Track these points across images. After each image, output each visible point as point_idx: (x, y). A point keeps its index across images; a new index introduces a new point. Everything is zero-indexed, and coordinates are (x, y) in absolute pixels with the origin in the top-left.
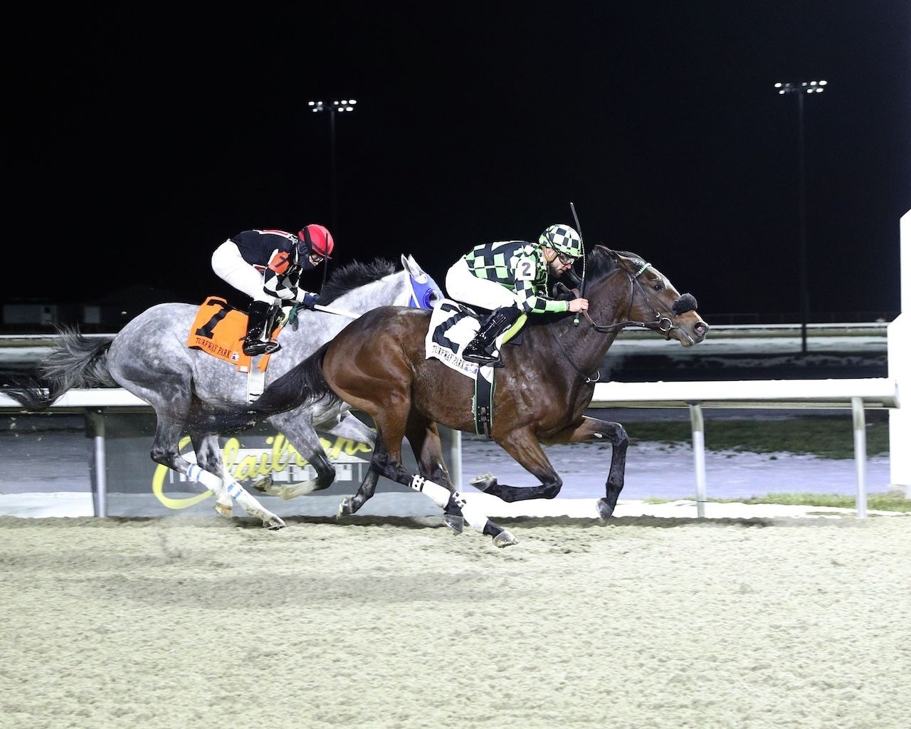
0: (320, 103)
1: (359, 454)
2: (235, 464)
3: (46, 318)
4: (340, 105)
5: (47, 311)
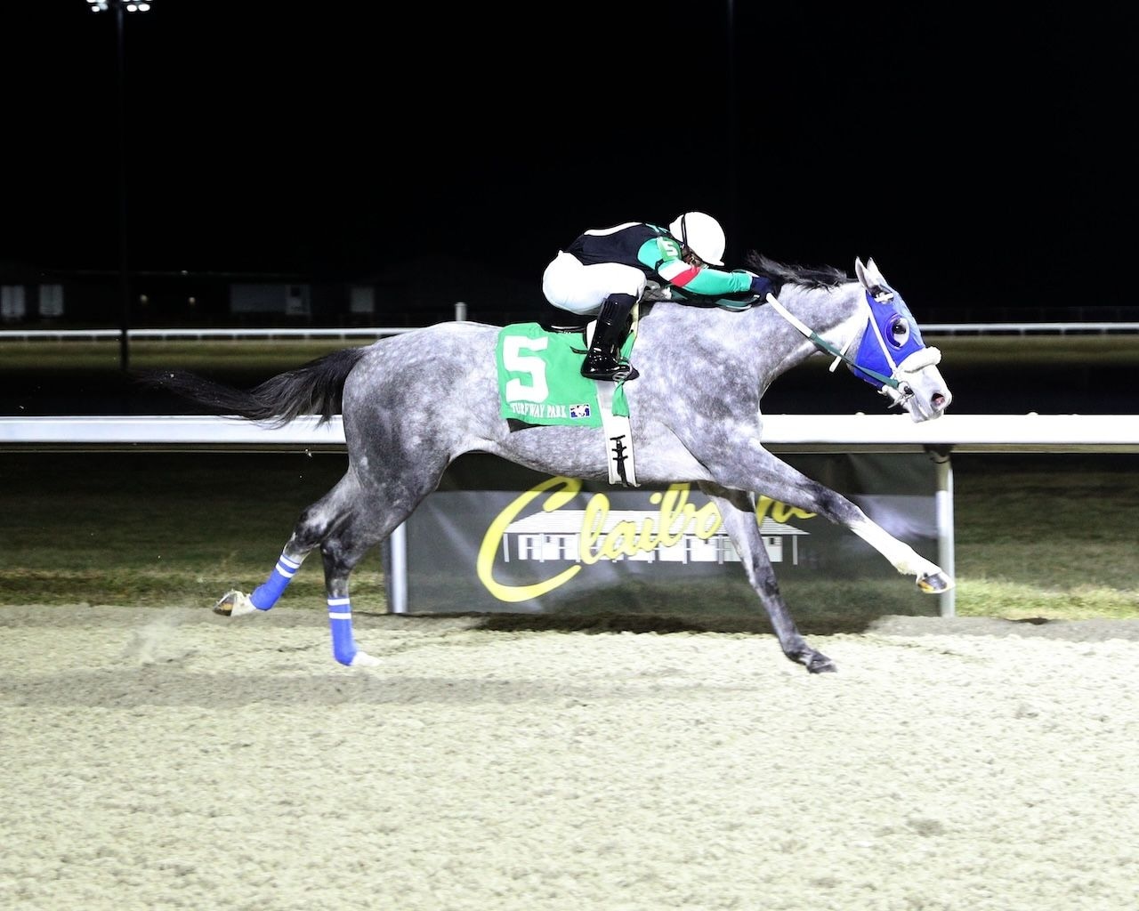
1: (793, 521)
2: (602, 534)
3: (293, 305)
5: (295, 293)
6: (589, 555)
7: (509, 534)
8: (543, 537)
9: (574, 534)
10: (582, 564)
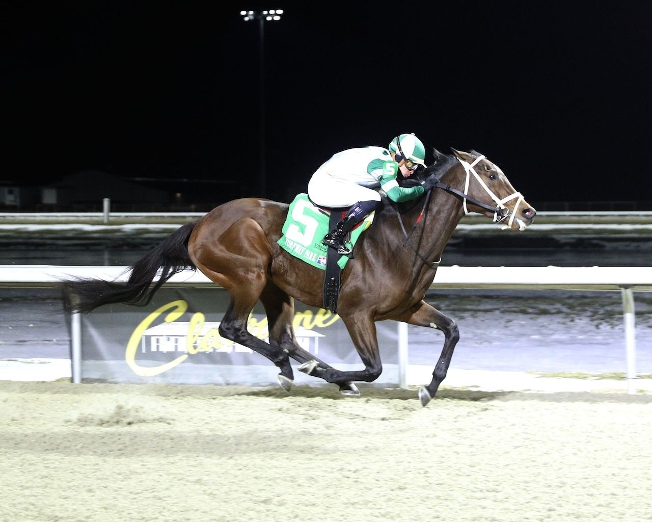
0: (251, 13)
1: (316, 329)
2: (200, 336)
3: (9, 199)
4: (269, 15)
5: (11, 192)
6: (192, 348)
7: (146, 336)
8: (165, 338)
9: (183, 336)
10: (188, 354)
